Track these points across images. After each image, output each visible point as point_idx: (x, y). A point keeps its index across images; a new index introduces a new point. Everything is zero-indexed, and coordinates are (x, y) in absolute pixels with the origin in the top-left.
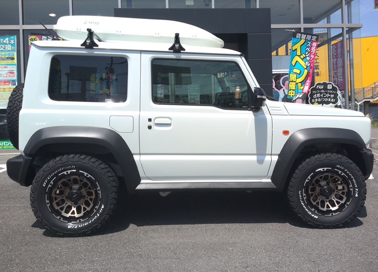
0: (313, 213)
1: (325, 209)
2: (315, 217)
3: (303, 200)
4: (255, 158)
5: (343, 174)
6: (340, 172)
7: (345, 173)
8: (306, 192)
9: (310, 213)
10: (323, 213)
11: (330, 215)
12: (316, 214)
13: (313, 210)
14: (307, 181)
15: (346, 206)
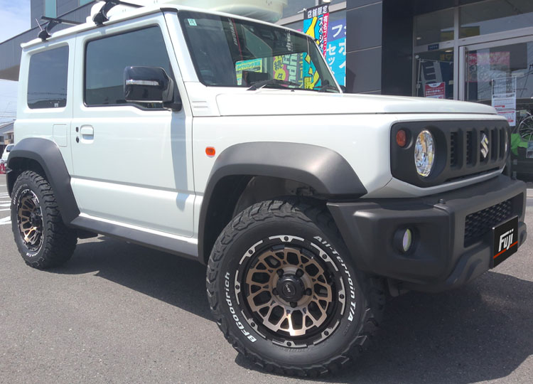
0: (248, 328)
1: (276, 328)
2: (250, 337)
3: (232, 293)
4: (173, 196)
5: (328, 259)
6: (322, 253)
7: (333, 257)
8: (242, 279)
9: (242, 327)
10: (271, 335)
11: (285, 344)
12: (252, 333)
13: (250, 321)
14: (247, 254)
15: (324, 336)
